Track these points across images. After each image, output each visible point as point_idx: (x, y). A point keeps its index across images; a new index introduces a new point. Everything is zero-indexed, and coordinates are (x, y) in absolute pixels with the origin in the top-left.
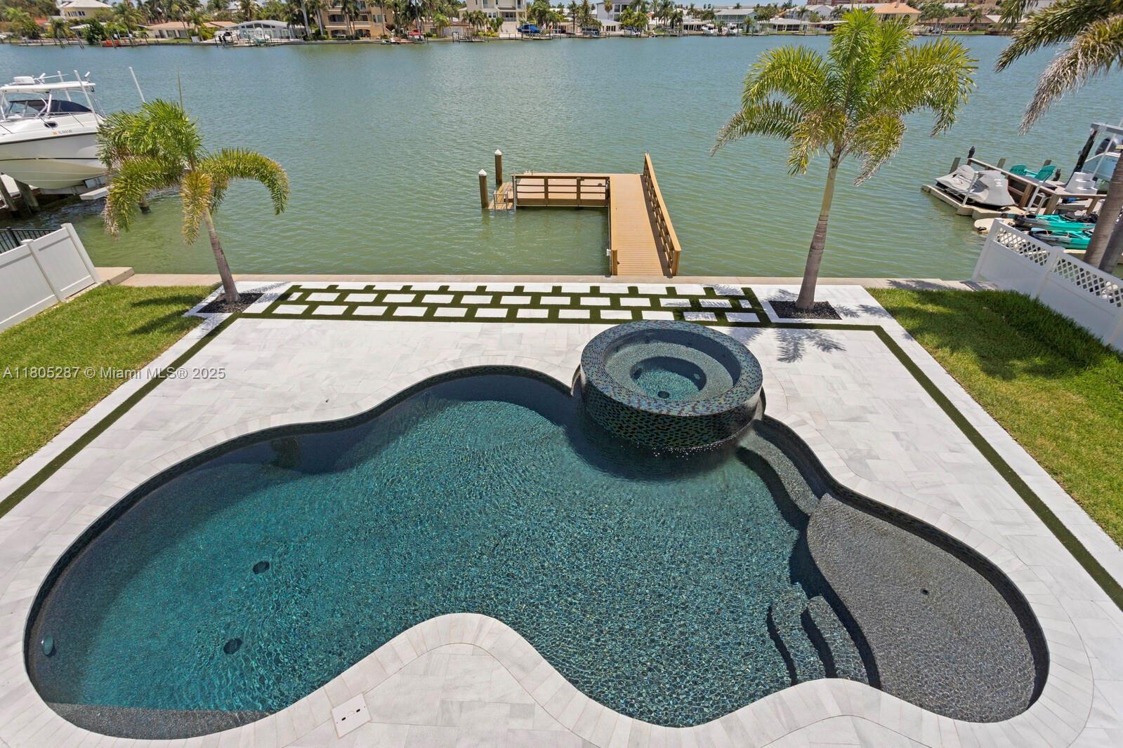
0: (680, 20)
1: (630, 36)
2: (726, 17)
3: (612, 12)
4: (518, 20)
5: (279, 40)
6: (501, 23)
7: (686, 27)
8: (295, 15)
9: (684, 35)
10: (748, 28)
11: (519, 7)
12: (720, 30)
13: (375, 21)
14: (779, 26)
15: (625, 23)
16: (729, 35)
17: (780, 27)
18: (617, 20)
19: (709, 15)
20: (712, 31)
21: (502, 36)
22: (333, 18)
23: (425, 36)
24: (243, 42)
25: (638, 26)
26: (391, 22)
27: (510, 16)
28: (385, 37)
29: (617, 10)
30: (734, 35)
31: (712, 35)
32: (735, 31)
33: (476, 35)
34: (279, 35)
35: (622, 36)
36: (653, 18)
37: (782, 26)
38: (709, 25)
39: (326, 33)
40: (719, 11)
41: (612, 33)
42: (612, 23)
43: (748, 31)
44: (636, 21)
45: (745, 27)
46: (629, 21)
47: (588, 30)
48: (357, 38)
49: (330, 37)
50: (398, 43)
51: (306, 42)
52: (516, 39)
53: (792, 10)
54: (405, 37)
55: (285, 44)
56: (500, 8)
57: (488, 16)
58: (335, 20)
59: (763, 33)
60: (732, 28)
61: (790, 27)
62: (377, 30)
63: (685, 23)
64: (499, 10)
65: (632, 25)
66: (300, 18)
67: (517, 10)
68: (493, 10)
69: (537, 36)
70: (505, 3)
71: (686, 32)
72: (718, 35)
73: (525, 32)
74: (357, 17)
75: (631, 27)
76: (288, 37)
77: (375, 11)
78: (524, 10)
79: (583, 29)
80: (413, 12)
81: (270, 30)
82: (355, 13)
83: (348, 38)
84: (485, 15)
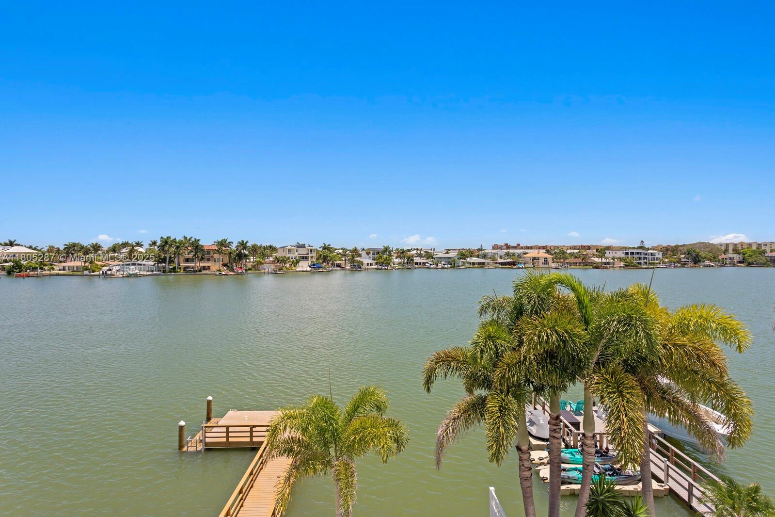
0: (412, 260)
1: (382, 269)
2: (441, 258)
3: (371, 255)
4: (309, 260)
5: (145, 273)
6: (298, 262)
7: (416, 264)
8: (161, 259)
9: (415, 268)
10: (454, 264)
11: (311, 254)
12: (437, 266)
13: (215, 261)
15: (378, 261)
16: (442, 268)
17: (474, 264)
18: (374, 260)
19: (429, 256)
20: (432, 266)
21: (298, 269)
22: (187, 260)
23: (246, 270)
24: (119, 274)
25: (386, 263)
26: (226, 261)
27: (305, 258)
28: (220, 270)
29: (374, 254)
30: (446, 268)
31: (432, 268)
33: (281, 270)
34: (146, 270)
35: (377, 269)
36: (396, 259)
38: (430, 263)
39: (180, 269)
40: (437, 255)
41: (370, 267)
42: (370, 261)
43: (454, 266)
44: (385, 261)
45: (452, 264)
46: (381, 260)
47: (355, 266)
48: (200, 271)
49: (182, 271)
50: (228, 275)
51: (164, 274)
52: (307, 271)
53: (482, 253)
54: (233, 271)
55: (149, 275)
59: (464, 267)
60: (444, 265)
61: (479, 264)
62: (215, 266)
63: (415, 261)
64: (298, 255)
65: (383, 263)
66: (164, 260)
67: (310, 255)
68: (295, 255)
69: (321, 270)
70: (302, 251)
71: (416, 266)
72: (436, 268)
73: (313, 268)
74: (202, 259)
75: (382, 264)
76: (153, 271)
77: (216, 256)
78: (314, 254)
79: (351, 265)
80: (240, 256)
81: (142, 267)
82: (202, 257)
83: (194, 271)
84: (289, 258)
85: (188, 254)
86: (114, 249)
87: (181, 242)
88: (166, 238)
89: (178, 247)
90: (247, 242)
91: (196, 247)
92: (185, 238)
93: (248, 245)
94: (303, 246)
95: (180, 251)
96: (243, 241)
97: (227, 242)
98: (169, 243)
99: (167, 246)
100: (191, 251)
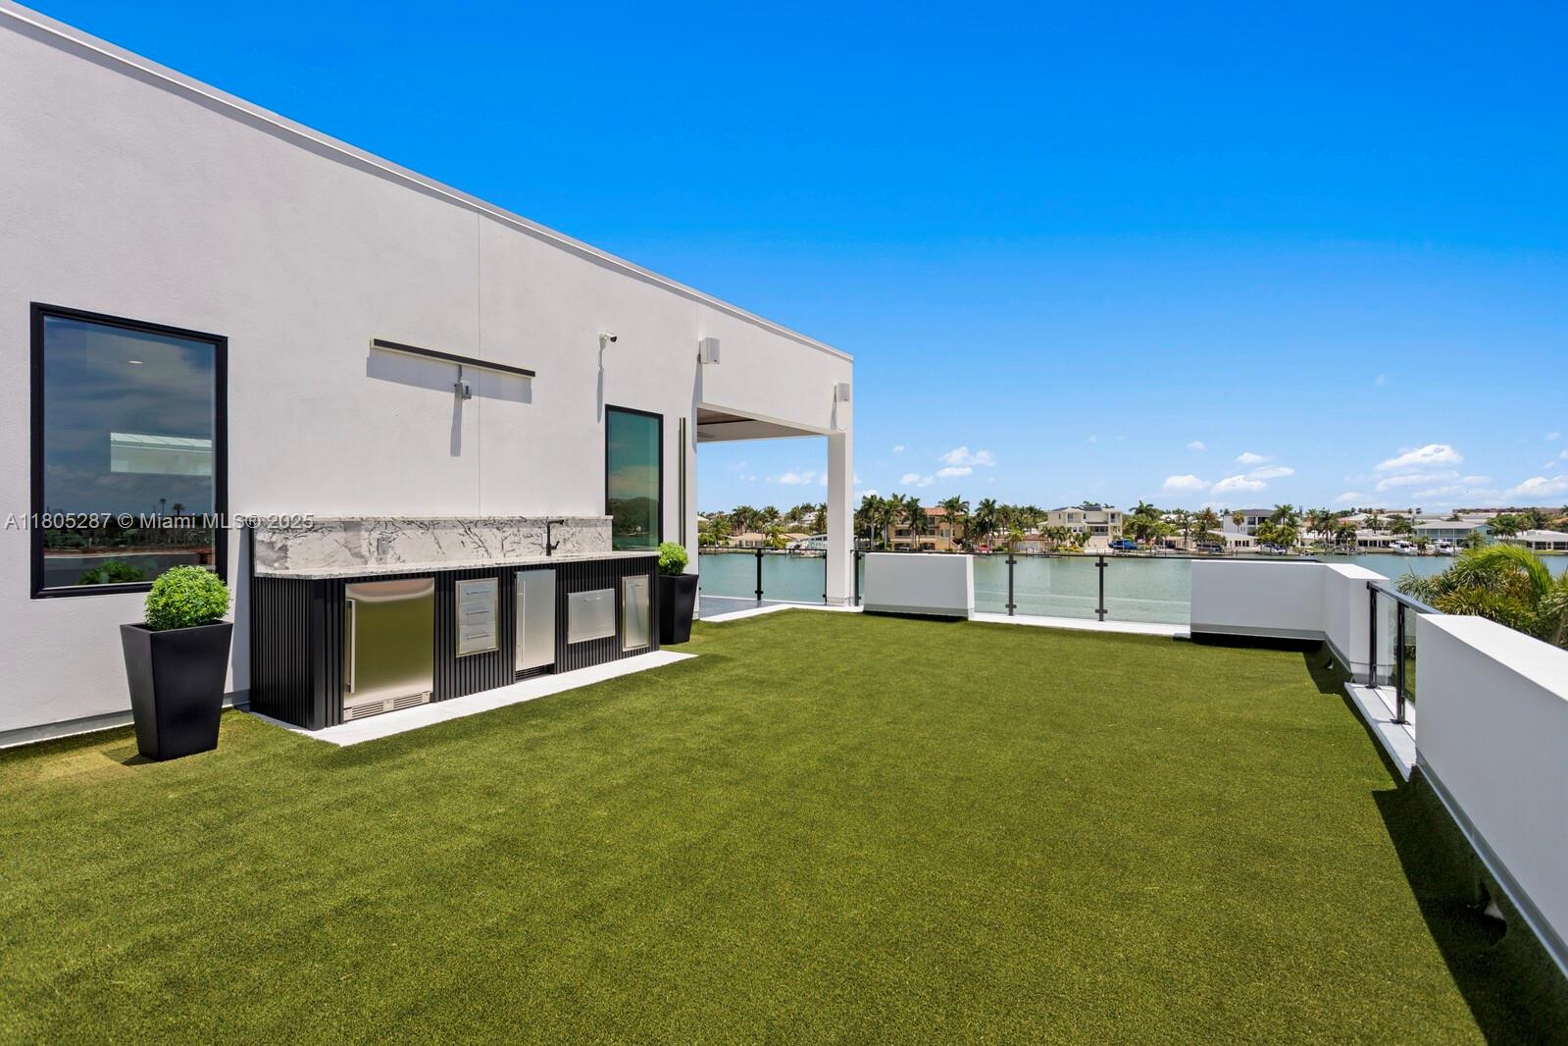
0: (1353, 535)
1: (1270, 555)
2: (1434, 531)
3: (1245, 525)
4: (1110, 534)
6: (1088, 538)
7: (1364, 543)
8: (863, 530)
9: (1359, 554)
11: (1112, 521)
12: (1422, 549)
13: (942, 535)
14: (1538, 543)
15: (1263, 537)
16: (1437, 554)
17: (1541, 543)
18: (1253, 534)
19: (1400, 524)
20: (1406, 550)
21: (1089, 551)
22: (900, 533)
23: (994, 551)
24: (810, 553)
25: (1282, 542)
26: (959, 535)
27: (1100, 530)
29: (1252, 523)
31: (1407, 554)
32: (1449, 549)
33: (1055, 550)
35: (1259, 553)
36: (1308, 532)
37: (1543, 541)
38: (1402, 542)
39: (890, 546)
40: (1423, 523)
41: (1242, 549)
42: (1244, 537)
44: (1279, 536)
46: (1269, 536)
47: (1204, 546)
54: (973, 551)
56: (1088, 523)
57: (1072, 531)
58: (900, 534)
60: (1445, 546)
61: (1560, 545)
62: (942, 542)
63: (1359, 538)
64: (1087, 525)
65: (1274, 541)
66: (869, 532)
67: (1110, 524)
68: (1081, 524)
69: (1133, 553)
70: (1095, 518)
71: (1363, 549)
72: (1419, 555)
73: (1118, 548)
74: (923, 532)
75: (1272, 543)
77: (944, 526)
78: (1119, 523)
79: (1198, 545)
80: (984, 527)
82: (923, 528)
83: (911, 551)
84: (1069, 530)
85: (902, 524)
86: (794, 516)
87: (891, 505)
88: (869, 497)
89: (887, 512)
90: (994, 502)
91: (914, 510)
92: (895, 496)
93: (997, 506)
94: (1096, 508)
95: (889, 518)
96: (988, 501)
97: (960, 502)
98: (875, 506)
99: (873, 510)
100: (906, 519)
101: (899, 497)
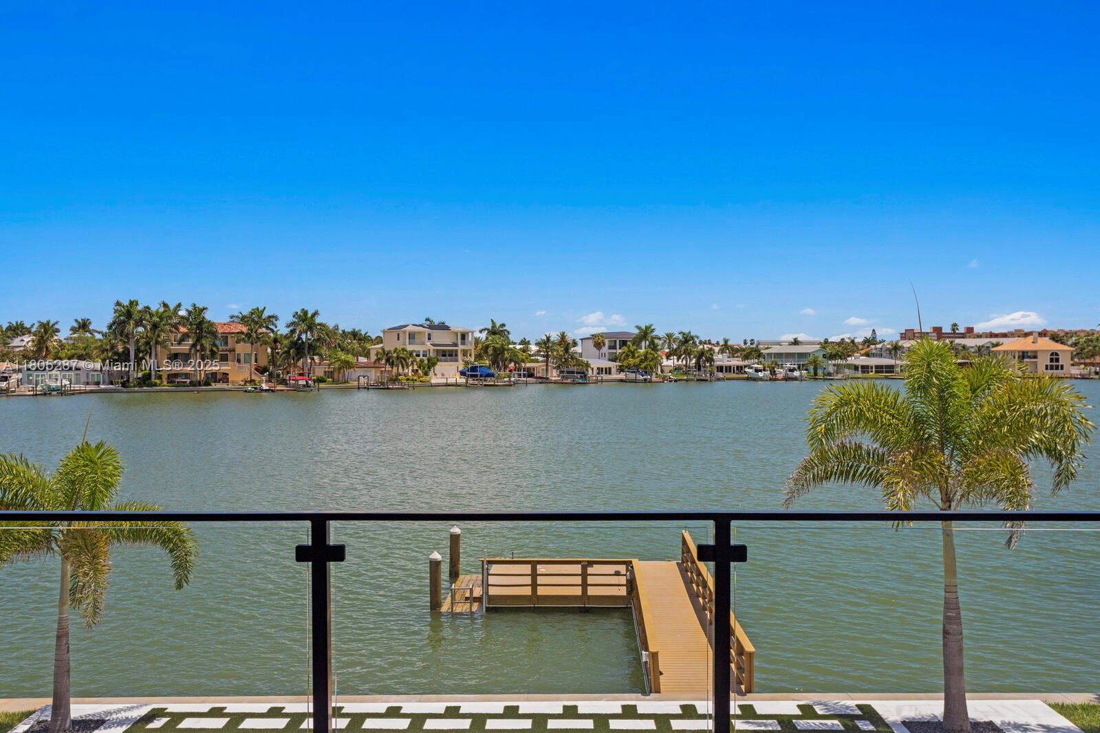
0: (711, 360)
1: (635, 381)
2: (779, 355)
3: (605, 350)
4: (460, 361)
5: (83, 387)
6: (434, 364)
7: (720, 369)
8: (116, 353)
9: (719, 379)
10: (815, 369)
11: (463, 343)
12: (773, 372)
13: (239, 361)
14: (863, 367)
15: (625, 363)
16: (787, 379)
17: (865, 369)
18: (614, 360)
19: (753, 352)
20: (761, 374)
21: (434, 381)
22: (174, 357)
23: (314, 381)
24: (25, 389)
25: (645, 368)
26: (263, 362)
27: (448, 355)
28: (252, 381)
29: (613, 347)
30: (795, 379)
31: (761, 379)
32: (796, 374)
33: (395, 380)
34: (83, 379)
35: (622, 381)
36: (668, 358)
37: (867, 367)
38: (756, 366)
39: (160, 377)
40: (768, 348)
41: (605, 377)
42: (606, 364)
43: (816, 374)
44: (642, 361)
45: (811, 368)
46: (631, 361)
47: (568, 372)
48: (207, 384)
49: (165, 383)
50: (273, 391)
51: (125, 390)
52: (457, 385)
53: (879, 346)
54: (284, 382)
55: (91, 392)
56: (434, 345)
57: (414, 354)
59: (839, 376)
60: (792, 370)
61: (879, 369)
62: (239, 373)
63: (718, 363)
64: (432, 348)
65: (637, 366)
66: (124, 357)
67: (461, 347)
68: (424, 347)
69: (490, 381)
70: (441, 338)
71: (721, 375)
72: (771, 380)
73: (472, 376)
74: (212, 356)
75: (635, 369)
76: (98, 383)
77: (243, 348)
78: (470, 346)
79: (561, 372)
80: (299, 349)
81: (72, 373)
82: (211, 351)
83: (192, 384)
84: (411, 354)
85: (179, 344)
87: (161, 316)
88: (126, 303)
89: (155, 326)
90: (316, 313)
91: (199, 326)
93: (318, 320)
94: (443, 327)
95: (159, 336)
96: (305, 313)
97: (265, 315)
98: (136, 316)
99: (132, 322)
100: (185, 336)
101: (172, 307)
